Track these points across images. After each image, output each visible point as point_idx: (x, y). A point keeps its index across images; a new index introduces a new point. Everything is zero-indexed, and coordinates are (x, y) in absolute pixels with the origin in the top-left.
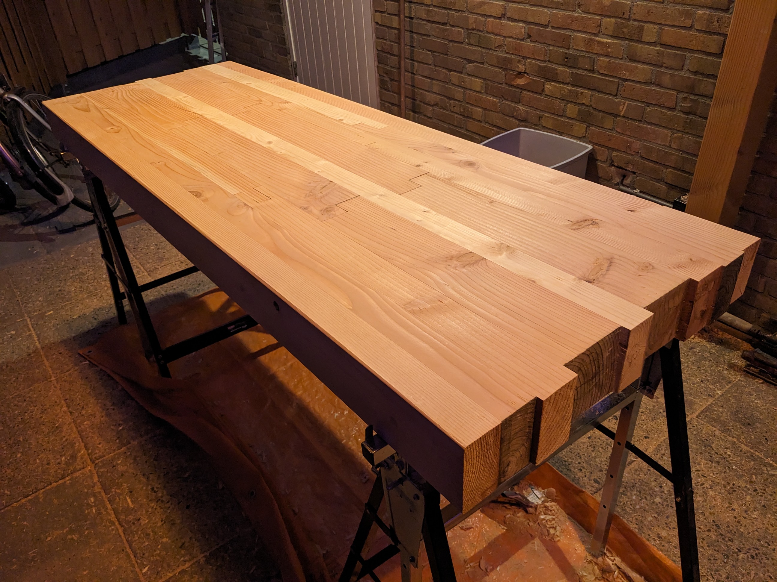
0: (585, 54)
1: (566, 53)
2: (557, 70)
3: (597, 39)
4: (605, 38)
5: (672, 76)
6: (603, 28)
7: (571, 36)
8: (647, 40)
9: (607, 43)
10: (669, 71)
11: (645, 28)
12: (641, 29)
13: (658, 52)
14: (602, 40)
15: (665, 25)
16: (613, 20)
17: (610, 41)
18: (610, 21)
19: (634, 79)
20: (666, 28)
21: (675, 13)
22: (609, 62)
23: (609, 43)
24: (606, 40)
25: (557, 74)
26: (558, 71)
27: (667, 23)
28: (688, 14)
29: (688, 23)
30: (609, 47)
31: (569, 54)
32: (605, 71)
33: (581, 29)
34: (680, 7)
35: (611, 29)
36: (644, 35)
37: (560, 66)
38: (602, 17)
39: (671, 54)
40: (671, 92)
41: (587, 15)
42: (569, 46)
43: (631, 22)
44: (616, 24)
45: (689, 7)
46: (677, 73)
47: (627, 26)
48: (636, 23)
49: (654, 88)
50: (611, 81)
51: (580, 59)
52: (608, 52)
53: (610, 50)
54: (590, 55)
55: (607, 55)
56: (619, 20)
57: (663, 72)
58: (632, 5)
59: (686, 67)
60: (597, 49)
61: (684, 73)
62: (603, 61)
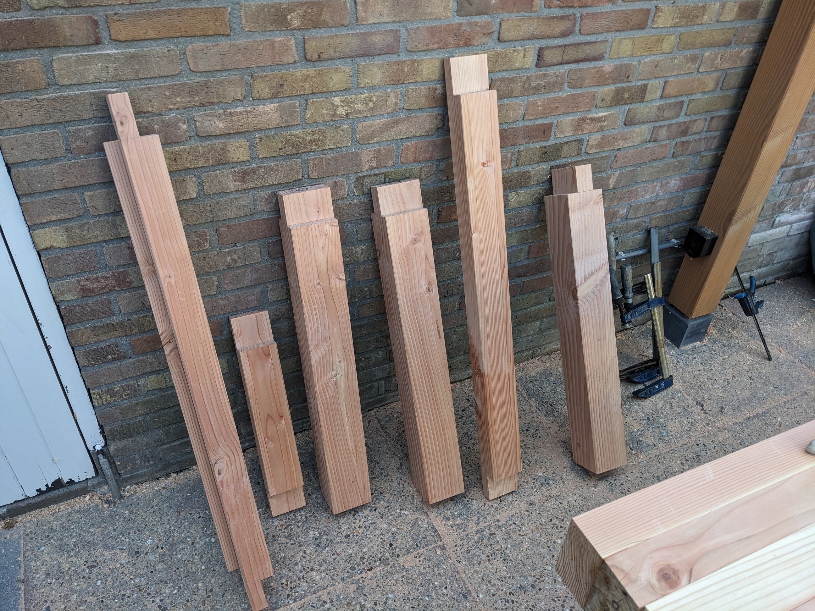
0: (571, 139)
1: (545, 147)
2: (529, 172)
3: (591, 116)
4: (599, 112)
5: (669, 126)
6: (598, 101)
7: (552, 123)
8: (649, 99)
9: (602, 117)
10: (667, 122)
11: (649, 86)
12: (644, 88)
13: (658, 107)
14: (596, 116)
15: (671, 76)
16: (613, 87)
17: (606, 113)
18: (608, 90)
19: (629, 145)
20: (670, 79)
21: (682, 62)
22: (603, 137)
23: (605, 116)
24: (601, 115)
25: (530, 177)
26: (533, 173)
27: (673, 74)
28: (694, 59)
29: (694, 67)
30: (604, 121)
31: (550, 146)
32: (596, 149)
33: (570, 110)
34: (688, 53)
35: (608, 99)
36: (647, 93)
37: (535, 166)
38: (598, 88)
39: (670, 105)
40: (664, 143)
41: (579, 91)
42: (550, 136)
43: (634, 84)
44: (616, 90)
45: (696, 51)
46: (673, 121)
47: (629, 89)
48: (639, 83)
49: (649, 146)
50: (602, 158)
51: (565, 147)
52: (603, 127)
53: (604, 124)
54: (578, 137)
55: (601, 129)
56: (620, 85)
57: (660, 127)
58: (639, 64)
59: (683, 113)
60: (588, 127)
61: (681, 119)
62: (596, 138)
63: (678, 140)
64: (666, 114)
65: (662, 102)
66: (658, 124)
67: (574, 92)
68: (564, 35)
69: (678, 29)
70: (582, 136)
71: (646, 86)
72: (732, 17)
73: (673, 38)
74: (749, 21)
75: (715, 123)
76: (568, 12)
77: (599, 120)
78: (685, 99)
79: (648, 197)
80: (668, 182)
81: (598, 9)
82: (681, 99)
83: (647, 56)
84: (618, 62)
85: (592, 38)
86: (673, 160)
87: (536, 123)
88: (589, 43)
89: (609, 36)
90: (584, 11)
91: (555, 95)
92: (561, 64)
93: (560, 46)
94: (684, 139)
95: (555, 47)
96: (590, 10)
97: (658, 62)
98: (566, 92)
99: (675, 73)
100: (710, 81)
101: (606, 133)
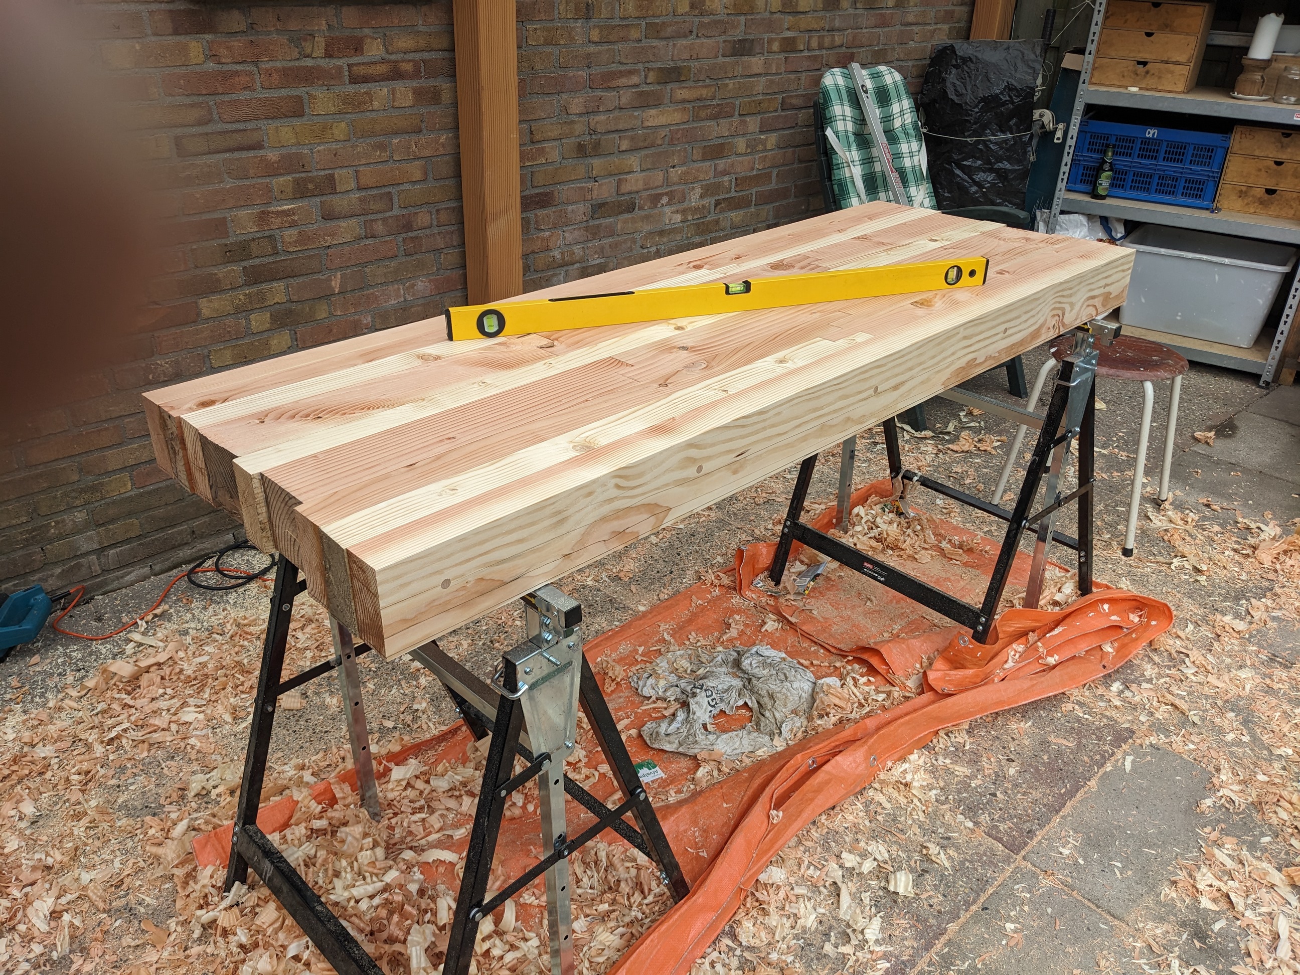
0: (257, 236)
1: (226, 245)
2: (216, 274)
3: (273, 209)
4: (283, 205)
5: (385, 220)
6: (276, 193)
7: (225, 218)
8: (343, 190)
9: (289, 210)
10: (380, 216)
11: (336, 176)
12: (331, 179)
13: (360, 199)
14: (280, 209)
15: (360, 165)
16: (290, 178)
17: (293, 206)
18: (284, 181)
19: (340, 241)
20: (361, 169)
21: (368, 150)
22: (300, 233)
23: (292, 209)
24: (286, 207)
25: (218, 280)
26: (221, 275)
27: (362, 163)
28: (382, 147)
29: (385, 155)
30: (294, 215)
31: (232, 244)
32: (296, 246)
33: (242, 204)
34: (372, 141)
35: (289, 190)
36: (337, 184)
37: (221, 267)
38: (271, 178)
39: (374, 196)
40: (387, 239)
41: (247, 182)
42: (227, 232)
43: (315, 174)
44: (294, 181)
45: (381, 139)
46: (388, 214)
47: (312, 180)
48: (322, 173)
49: (368, 242)
50: (309, 257)
51: (252, 245)
52: (294, 221)
53: (296, 217)
54: (267, 233)
55: (294, 224)
56: (297, 175)
57: (372, 221)
58: (312, 153)
59: (396, 205)
60: (276, 222)
61: (396, 212)
62: (290, 234)
63: (404, 235)
64: (374, 206)
65: (363, 194)
66: (369, 217)
67: (239, 183)
68: (200, 123)
69: (347, 116)
70: (271, 232)
71: (332, 176)
72: (410, 102)
73: (343, 125)
74: (433, 106)
75: (444, 216)
76: (196, 99)
77: (286, 213)
78: (391, 189)
79: (393, 302)
80: (413, 285)
81: (234, 97)
82: (387, 190)
83: (319, 144)
84: (284, 151)
85: (240, 126)
86: (408, 259)
87: (204, 218)
88: (236, 131)
89: (261, 124)
90: (218, 99)
91: (217, 186)
92: (209, 153)
93: (200, 135)
94: (411, 234)
95: (194, 135)
96: (226, 98)
97: (337, 149)
98: (229, 184)
99: (364, 161)
100: (415, 170)
101: (303, 228)
